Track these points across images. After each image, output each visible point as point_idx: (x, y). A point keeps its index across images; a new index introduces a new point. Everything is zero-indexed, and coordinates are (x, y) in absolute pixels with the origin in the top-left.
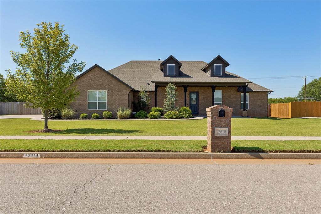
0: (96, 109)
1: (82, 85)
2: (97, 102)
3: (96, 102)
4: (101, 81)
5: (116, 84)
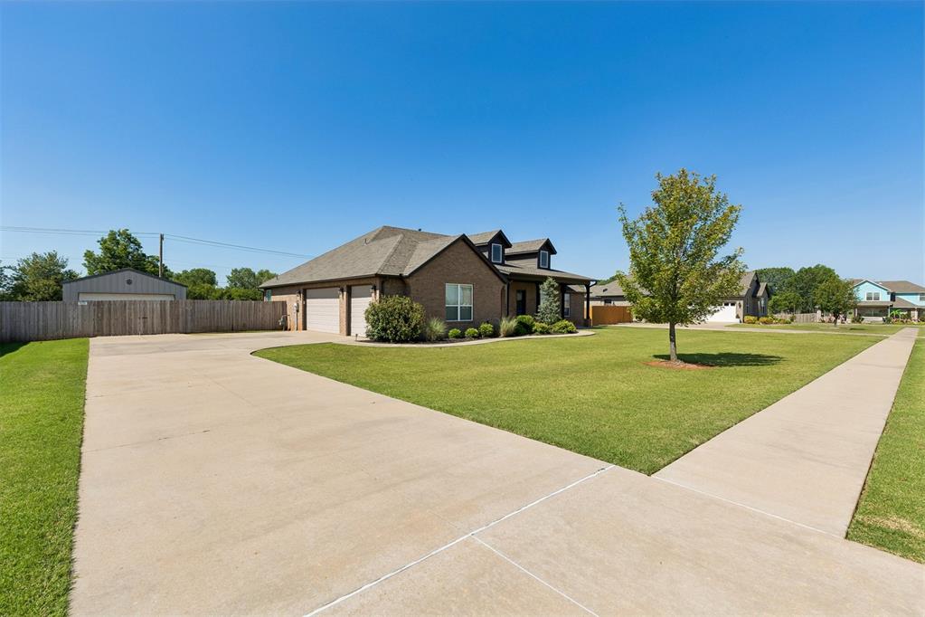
0: (457, 319)
1: (438, 272)
2: (459, 306)
3: (457, 307)
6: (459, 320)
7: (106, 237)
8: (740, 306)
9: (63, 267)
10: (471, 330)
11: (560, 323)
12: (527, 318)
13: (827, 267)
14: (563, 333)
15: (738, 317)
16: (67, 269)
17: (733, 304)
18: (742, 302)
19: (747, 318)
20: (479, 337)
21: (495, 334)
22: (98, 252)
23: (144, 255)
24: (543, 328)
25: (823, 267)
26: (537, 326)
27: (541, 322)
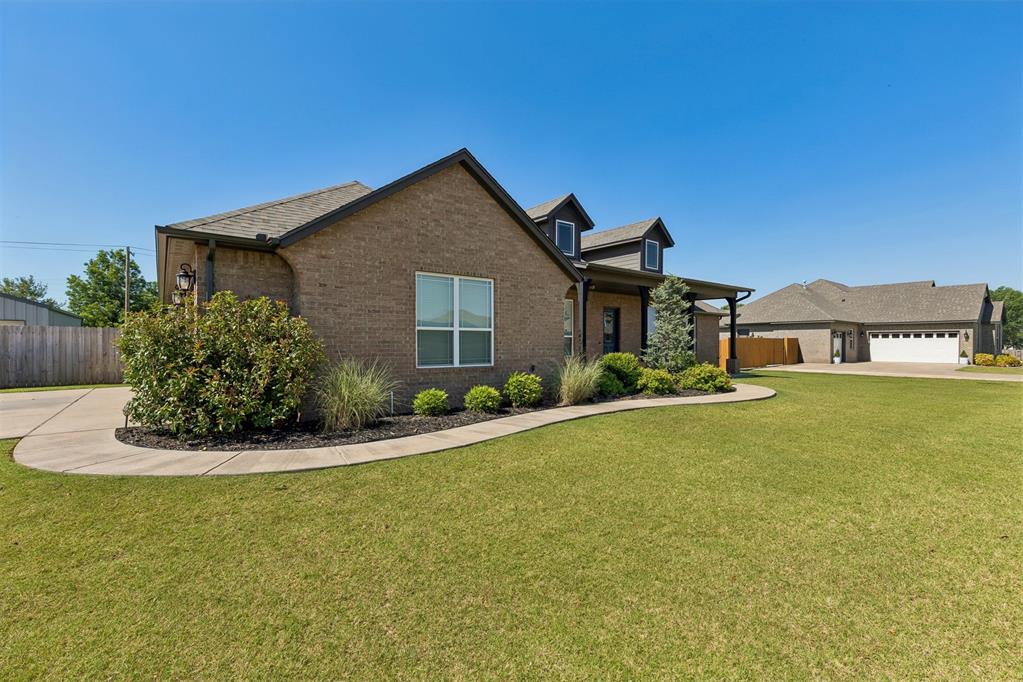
0: (452, 362)
1: (394, 240)
2: (456, 330)
3: (452, 332)
4: (474, 232)
5: (530, 255)
6: (457, 364)
7: (95, 259)
8: (967, 338)
9: (40, 295)
10: (479, 392)
11: (697, 370)
12: (625, 358)
13: (1015, 289)
14: (706, 392)
15: (963, 355)
16: (45, 298)
17: (952, 335)
18: (970, 332)
19: (980, 357)
20: (502, 408)
21: (547, 399)
22: (85, 278)
23: (142, 281)
24: (661, 380)
25: (1008, 290)
26: (648, 376)
27: (654, 367)
